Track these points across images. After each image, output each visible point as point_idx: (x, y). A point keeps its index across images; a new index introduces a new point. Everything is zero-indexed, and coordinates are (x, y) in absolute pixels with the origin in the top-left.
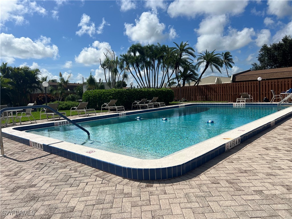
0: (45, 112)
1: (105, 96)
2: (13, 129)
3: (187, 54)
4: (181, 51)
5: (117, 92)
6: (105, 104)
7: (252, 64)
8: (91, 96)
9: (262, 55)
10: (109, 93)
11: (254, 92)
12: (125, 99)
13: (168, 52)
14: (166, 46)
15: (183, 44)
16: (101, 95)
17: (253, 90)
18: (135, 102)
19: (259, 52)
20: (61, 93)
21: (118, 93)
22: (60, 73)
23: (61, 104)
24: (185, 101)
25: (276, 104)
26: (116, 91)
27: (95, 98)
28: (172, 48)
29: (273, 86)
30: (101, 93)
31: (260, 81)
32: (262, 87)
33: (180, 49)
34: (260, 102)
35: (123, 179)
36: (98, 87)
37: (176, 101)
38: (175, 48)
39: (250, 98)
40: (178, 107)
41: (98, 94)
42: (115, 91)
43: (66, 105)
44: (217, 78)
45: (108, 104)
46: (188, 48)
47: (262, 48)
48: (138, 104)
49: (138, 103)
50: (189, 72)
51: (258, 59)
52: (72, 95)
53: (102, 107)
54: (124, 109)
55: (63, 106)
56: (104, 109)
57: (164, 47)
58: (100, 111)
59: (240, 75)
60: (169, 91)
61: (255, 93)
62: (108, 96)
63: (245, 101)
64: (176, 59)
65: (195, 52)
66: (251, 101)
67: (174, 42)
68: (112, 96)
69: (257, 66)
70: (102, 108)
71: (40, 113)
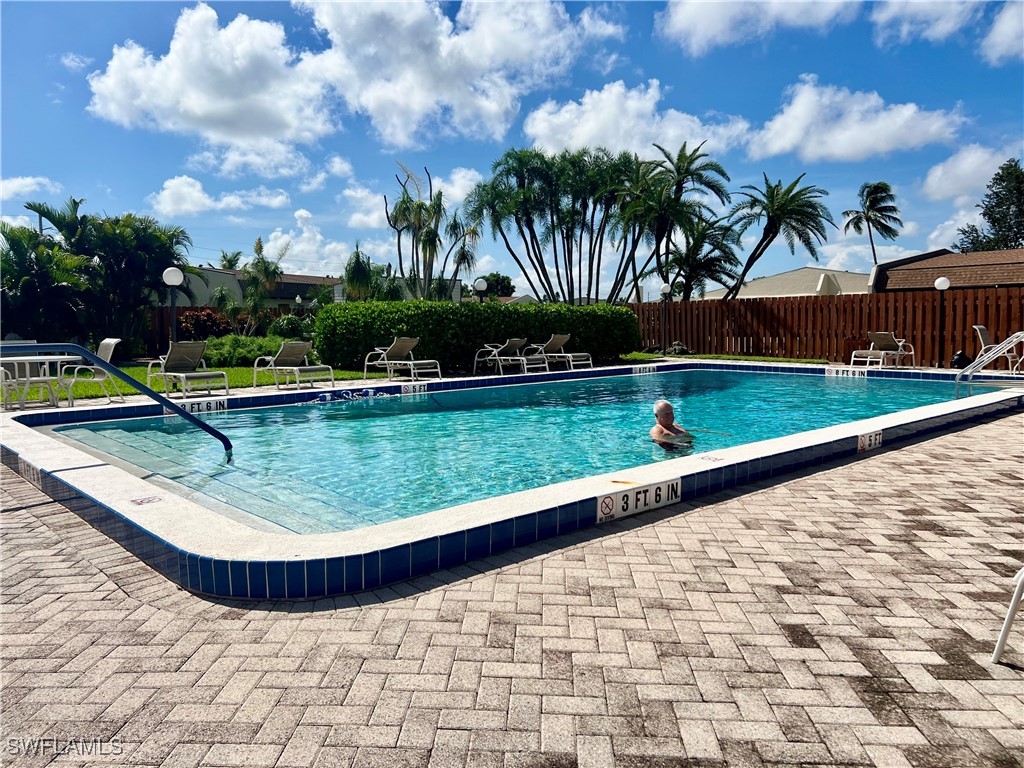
0: (162, 368)
1: (385, 324)
2: (14, 419)
3: (697, 186)
4: (679, 173)
5: (426, 312)
6: (378, 350)
7: (959, 230)
8: (341, 323)
9: (998, 196)
10: (396, 313)
11: (924, 329)
12: (455, 335)
13: (637, 178)
14: (633, 158)
15: (689, 152)
16: (374, 319)
17: (919, 321)
18: (484, 348)
19: (988, 187)
20: (255, 309)
21: (427, 316)
22: (260, 239)
23: (244, 345)
24: (683, 353)
25: (953, 377)
26: (420, 308)
27: (352, 328)
28: (651, 163)
29: (992, 311)
30: (373, 312)
31: (942, 291)
32: (952, 313)
33: (678, 169)
34: (941, 366)
35: (177, 591)
36: (379, 292)
37: (651, 351)
38: (660, 164)
39: (901, 351)
40: (630, 371)
41: (364, 316)
42: (417, 307)
43: (260, 349)
44: (823, 276)
45: (385, 350)
46: (705, 167)
47: (1000, 171)
48: (495, 356)
49: (495, 351)
50: (707, 248)
51: (982, 211)
52: (290, 316)
53: (369, 361)
54: (439, 370)
55: (249, 352)
56: (372, 369)
57: (626, 159)
58: (360, 374)
59: (906, 267)
60: (622, 314)
61: (928, 333)
62: (395, 323)
63: (881, 360)
64: (659, 202)
65: (729, 180)
66: (906, 360)
67: (657, 143)
68: (407, 323)
69: (978, 237)
70: (367, 363)
71: (149, 371)
